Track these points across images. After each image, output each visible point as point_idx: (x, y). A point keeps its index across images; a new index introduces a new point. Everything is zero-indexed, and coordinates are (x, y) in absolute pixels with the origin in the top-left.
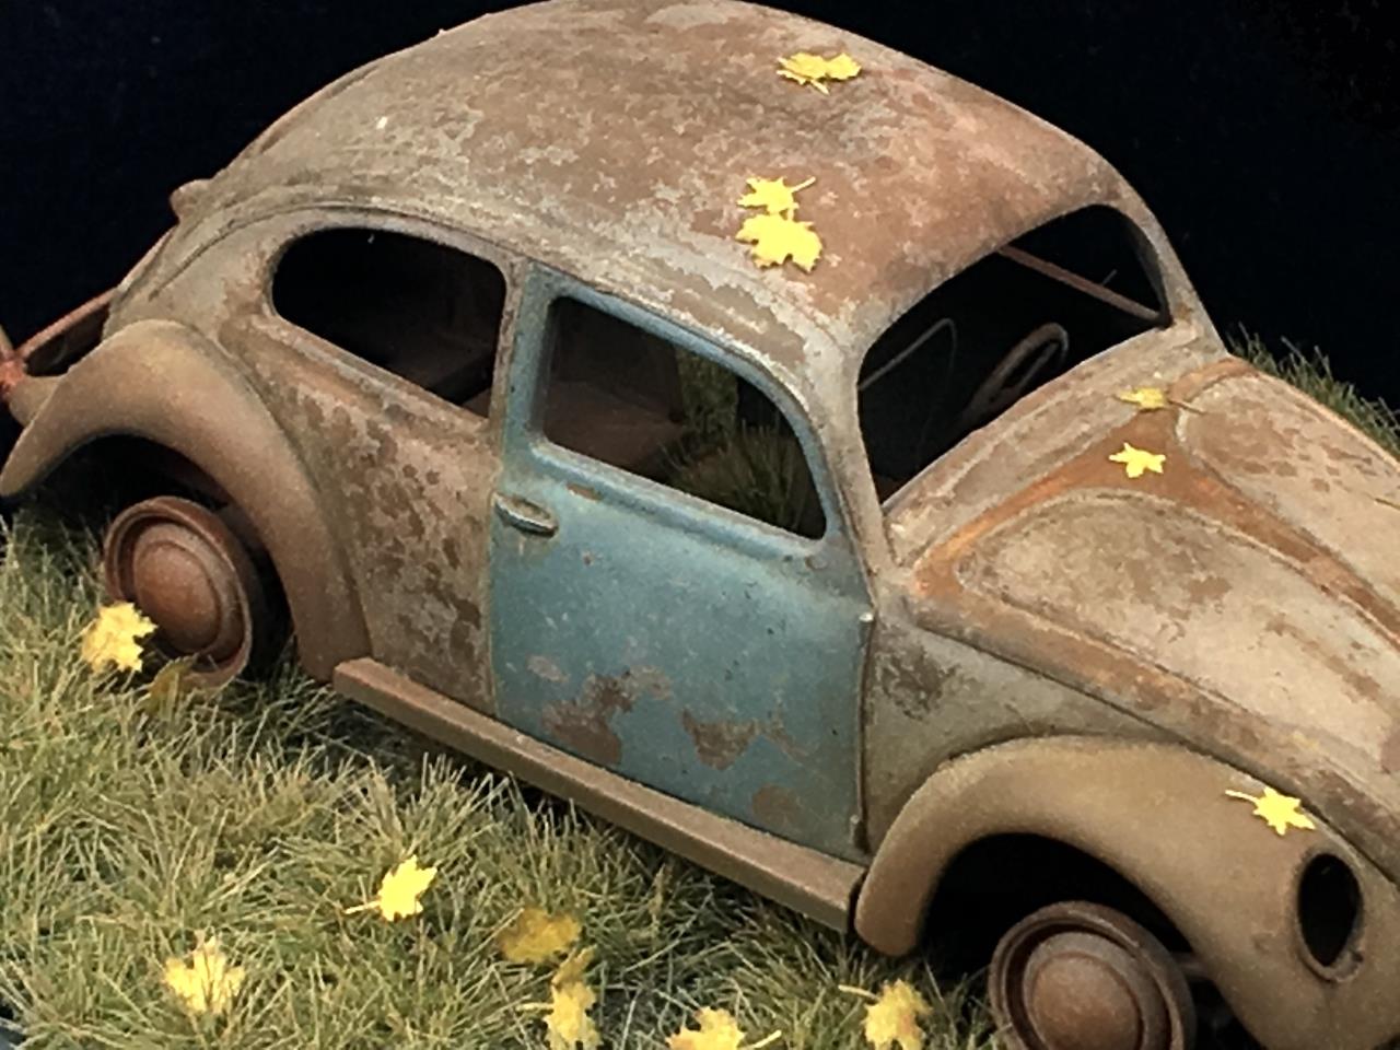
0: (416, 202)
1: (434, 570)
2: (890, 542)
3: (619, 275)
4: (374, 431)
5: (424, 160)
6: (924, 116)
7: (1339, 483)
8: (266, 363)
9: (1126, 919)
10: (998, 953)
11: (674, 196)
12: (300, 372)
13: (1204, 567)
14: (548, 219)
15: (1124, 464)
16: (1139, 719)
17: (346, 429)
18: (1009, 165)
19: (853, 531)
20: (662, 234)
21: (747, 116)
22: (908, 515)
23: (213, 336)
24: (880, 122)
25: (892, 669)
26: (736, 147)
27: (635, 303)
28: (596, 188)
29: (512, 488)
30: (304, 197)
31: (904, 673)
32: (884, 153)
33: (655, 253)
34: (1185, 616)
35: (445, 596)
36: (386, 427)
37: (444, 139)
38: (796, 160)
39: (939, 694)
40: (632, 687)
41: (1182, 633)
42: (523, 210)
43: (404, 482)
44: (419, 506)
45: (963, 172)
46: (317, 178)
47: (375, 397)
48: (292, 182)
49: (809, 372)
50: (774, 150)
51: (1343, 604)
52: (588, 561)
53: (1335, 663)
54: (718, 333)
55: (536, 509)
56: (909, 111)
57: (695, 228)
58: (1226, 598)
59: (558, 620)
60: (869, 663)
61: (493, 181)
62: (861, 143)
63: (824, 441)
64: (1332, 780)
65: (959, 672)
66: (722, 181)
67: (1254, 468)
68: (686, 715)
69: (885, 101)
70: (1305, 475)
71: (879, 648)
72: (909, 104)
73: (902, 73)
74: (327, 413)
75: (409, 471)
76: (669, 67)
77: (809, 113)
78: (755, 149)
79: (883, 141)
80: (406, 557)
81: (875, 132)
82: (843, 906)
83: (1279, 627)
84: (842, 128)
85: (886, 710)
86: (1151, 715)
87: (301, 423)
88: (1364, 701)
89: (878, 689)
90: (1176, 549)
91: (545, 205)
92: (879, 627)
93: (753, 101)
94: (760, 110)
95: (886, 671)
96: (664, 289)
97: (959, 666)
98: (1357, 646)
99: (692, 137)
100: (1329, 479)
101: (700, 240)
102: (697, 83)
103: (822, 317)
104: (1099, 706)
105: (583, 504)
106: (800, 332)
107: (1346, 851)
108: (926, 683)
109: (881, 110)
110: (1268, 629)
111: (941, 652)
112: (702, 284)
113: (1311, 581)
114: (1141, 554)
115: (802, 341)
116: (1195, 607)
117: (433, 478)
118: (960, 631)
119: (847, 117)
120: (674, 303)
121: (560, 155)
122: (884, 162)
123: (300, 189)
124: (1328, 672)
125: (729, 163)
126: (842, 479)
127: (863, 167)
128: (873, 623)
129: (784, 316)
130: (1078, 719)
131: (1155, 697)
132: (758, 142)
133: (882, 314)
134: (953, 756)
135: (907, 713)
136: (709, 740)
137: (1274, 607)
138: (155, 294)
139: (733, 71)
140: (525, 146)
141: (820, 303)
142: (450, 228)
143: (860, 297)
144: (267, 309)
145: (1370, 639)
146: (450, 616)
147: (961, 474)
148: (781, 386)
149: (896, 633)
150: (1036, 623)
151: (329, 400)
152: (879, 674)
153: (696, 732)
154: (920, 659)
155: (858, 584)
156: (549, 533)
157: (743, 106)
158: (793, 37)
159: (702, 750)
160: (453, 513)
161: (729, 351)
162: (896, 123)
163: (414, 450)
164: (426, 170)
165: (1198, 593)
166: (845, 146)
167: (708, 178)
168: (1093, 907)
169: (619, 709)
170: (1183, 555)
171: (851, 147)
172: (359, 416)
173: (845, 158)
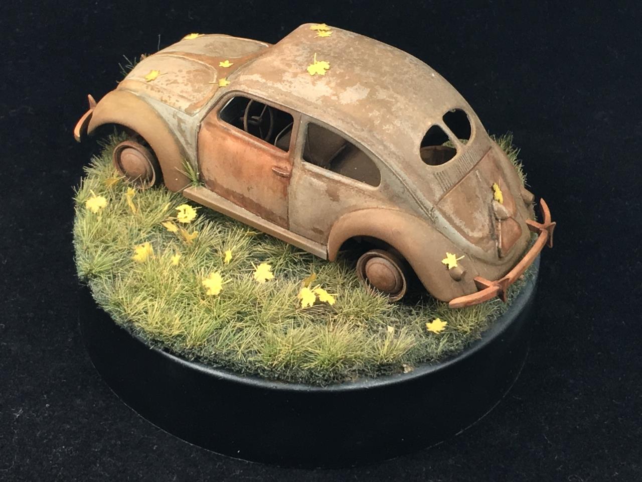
6: (289, 61)
15: (230, 63)
21: (335, 53)
26: (336, 44)
32: (298, 47)
38: (320, 42)
50: (326, 44)
67: (196, 71)
69: (299, 63)
72: (293, 63)
78: (331, 44)
79: (298, 50)
81: (300, 52)
84: (309, 52)
90: (217, 50)
94: (332, 55)
102: (350, 62)
114: (225, 49)
119: (308, 55)
125: (337, 41)
127: (302, 43)
132: (330, 46)
139: (341, 66)
157: (336, 55)
162: (296, 56)
166: (308, 47)
170: (215, 50)
171: (306, 47)
173: (306, 44)
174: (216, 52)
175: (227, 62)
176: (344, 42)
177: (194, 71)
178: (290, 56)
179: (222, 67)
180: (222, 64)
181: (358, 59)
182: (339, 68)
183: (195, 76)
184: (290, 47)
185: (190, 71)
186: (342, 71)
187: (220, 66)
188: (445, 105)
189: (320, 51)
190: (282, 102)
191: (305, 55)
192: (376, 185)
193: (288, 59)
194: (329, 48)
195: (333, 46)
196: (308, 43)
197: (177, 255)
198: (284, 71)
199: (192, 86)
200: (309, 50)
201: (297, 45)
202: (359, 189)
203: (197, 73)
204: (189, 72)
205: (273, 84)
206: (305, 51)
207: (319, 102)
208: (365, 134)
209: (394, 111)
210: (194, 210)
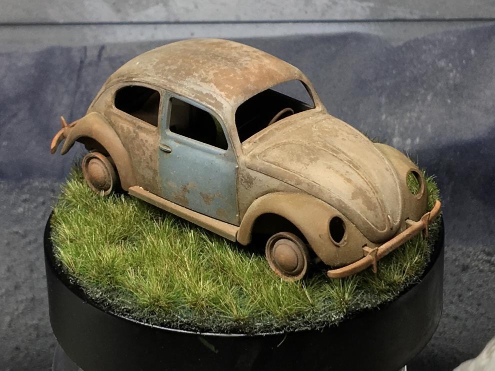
0: (143, 79)
1: (148, 163)
2: (242, 149)
3: (184, 91)
4: (134, 132)
5: (145, 70)
6: (257, 60)
7: (348, 139)
8: (113, 118)
9: (294, 235)
10: (267, 244)
11: (197, 75)
12: (119, 120)
13: (314, 155)
14: (170, 81)
16: (296, 187)
17: (129, 132)
18: (276, 70)
19: (233, 147)
20: (193, 83)
21: (217, 59)
22: (247, 144)
23: (103, 114)
24: (247, 61)
25: (243, 179)
27: (187, 97)
28: (180, 74)
29: (163, 143)
30: (120, 80)
31: (245, 179)
32: (246, 66)
33: (192, 86)
34: (308, 165)
35: (150, 168)
36: (137, 131)
37: (149, 65)
39: (253, 184)
40: (188, 187)
41: (307, 169)
42: (164, 79)
43: (141, 143)
44: (144, 148)
45: (264, 71)
46: (123, 76)
47: (135, 124)
48: (118, 78)
49: (224, 112)
51: (345, 163)
52: (178, 158)
53: (342, 175)
54: (204, 103)
55: (168, 147)
56: (254, 59)
57: (201, 81)
58: (318, 162)
59: (173, 172)
60: (238, 178)
61: (158, 73)
62: (241, 64)
63: (227, 127)
64: (340, 201)
65: (257, 178)
66: (209, 72)
68: (201, 193)
69: (249, 57)
70: (340, 137)
71: (240, 174)
73: (254, 52)
74: (125, 129)
75: (142, 140)
76: (202, 50)
77: (231, 59)
80: (142, 161)
81: (245, 62)
82: (235, 235)
83: (329, 168)
84: (238, 62)
85: (242, 188)
86: (298, 186)
87: (120, 132)
88: (349, 184)
89: (240, 183)
90: (308, 151)
91: (169, 78)
92: (239, 169)
93: (219, 57)
95: (242, 180)
96: (193, 94)
97: (256, 177)
98: (347, 172)
99: (204, 63)
100: (346, 139)
101: (202, 84)
102: (207, 53)
103: (227, 99)
104: (287, 184)
105: (178, 145)
106: (222, 102)
107: (343, 217)
108: (250, 181)
109: (247, 58)
110: (327, 168)
111: (253, 174)
112: (202, 93)
113: (338, 158)
114: (300, 152)
115: (222, 104)
116: (310, 163)
117: (146, 141)
118: (257, 169)
119: (239, 59)
120: (195, 97)
121: (174, 67)
122: (246, 68)
123: (120, 78)
124: (340, 177)
126: (231, 135)
127: (241, 70)
128: (238, 168)
129: (219, 99)
130: (282, 188)
131: (299, 182)
132: (218, 64)
133: (241, 100)
134: (257, 198)
135: (246, 189)
136: (206, 198)
137: (329, 163)
138: (92, 106)
140: (166, 66)
141: (227, 96)
142: (149, 84)
143: (237, 96)
144: (114, 106)
145: (351, 171)
146: (152, 173)
147: (261, 136)
148: (217, 114)
149: (243, 170)
150: (273, 166)
151: (126, 126)
152: (240, 180)
153: (204, 198)
154: (249, 176)
155: (234, 159)
156: (170, 152)
158: (231, 45)
159: (205, 201)
160: (151, 149)
161: (206, 107)
163: (143, 135)
164: (145, 72)
165: (312, 160)
166: (238, 65)
167: (205, 71)
168: (287, 233)
169: (187, 193)
170: (309, 153)
172: (131, 129)
173: (237, 67)
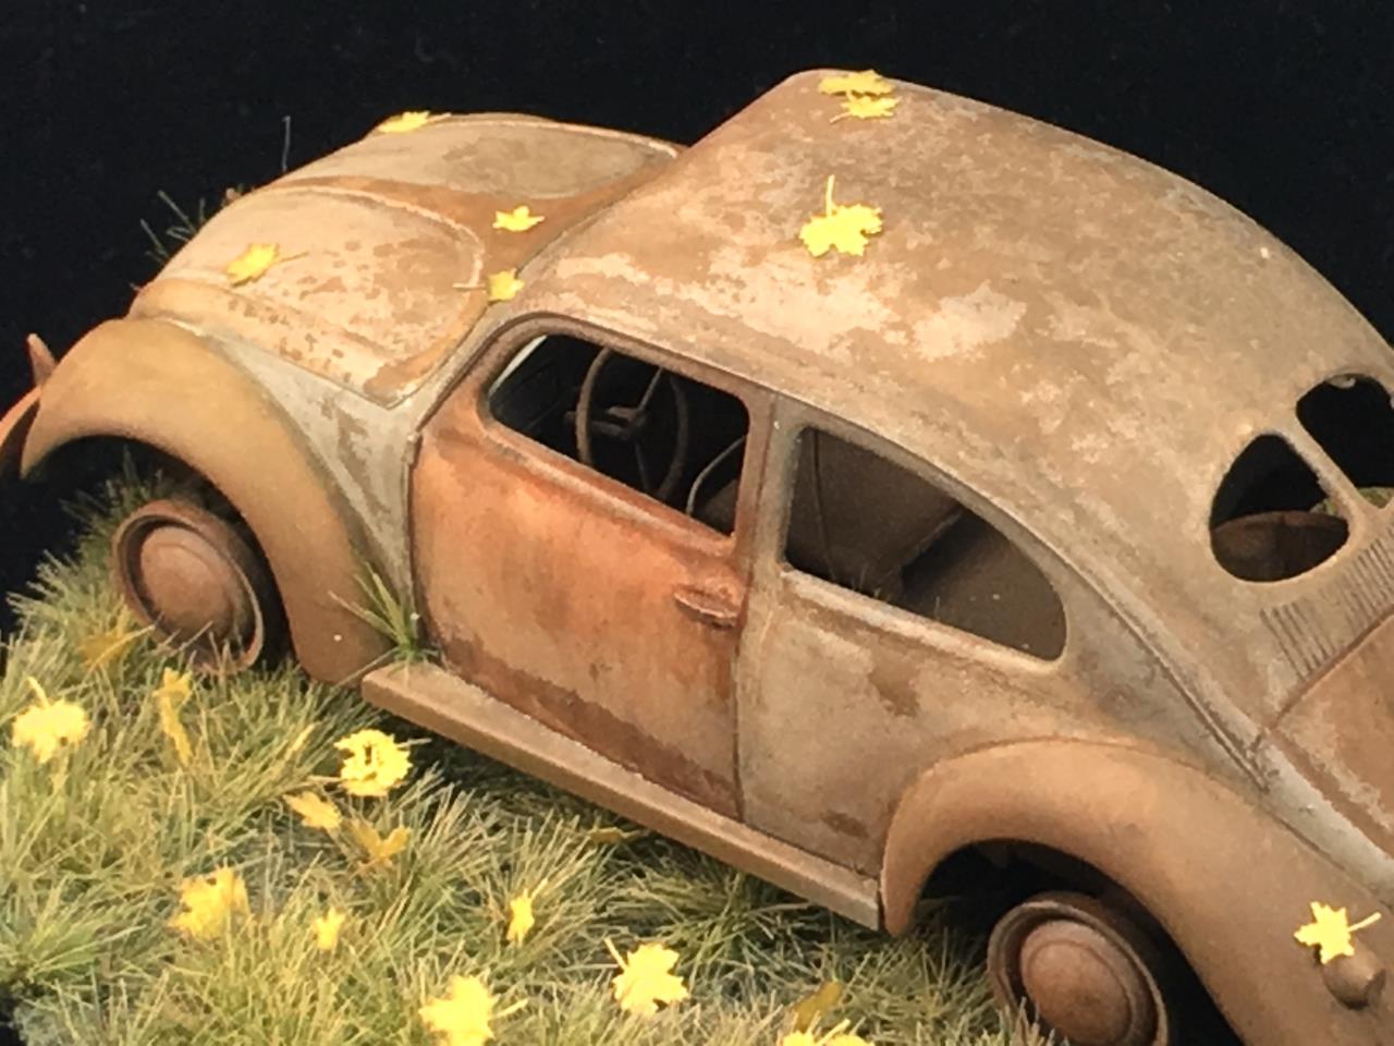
32: (770, 156)
84: (810, 172)
125: (912, 132)
139: (925, 224)
157: (909, 184)
174: (487, 177)
175: (523, 212)
176: (939, 134)
177: (403, 245)
178: (741, 188)
179: (504, 229)
180: (503, 221)
181: (991, 197)
182: (920, 230)
183: (405, 265)
184: (741, 157)
185: (389, 246)
186: (928, 239)
187: (497, 225)
188: (1304, 360)
189: (848, 168)
190: (708, 356)
191: (792, 184)
192: (1050, 656)
193: (731, 198)
194: (883, 159)
195: (896, 149)
196: (809, 140)
197: (332, 912)
198: (717, 243)
199: (393, 297)
200: (809, 163)
201: (767, 147)
202: (988, 669)
203: (409, 252)
204: (383, 251)
205: (677, 289)
206: (795, 169)
207: (841, 354)
208: (1006, 469)
209: (1112, 386)
210: (403, 749)
